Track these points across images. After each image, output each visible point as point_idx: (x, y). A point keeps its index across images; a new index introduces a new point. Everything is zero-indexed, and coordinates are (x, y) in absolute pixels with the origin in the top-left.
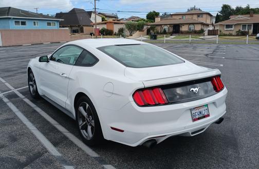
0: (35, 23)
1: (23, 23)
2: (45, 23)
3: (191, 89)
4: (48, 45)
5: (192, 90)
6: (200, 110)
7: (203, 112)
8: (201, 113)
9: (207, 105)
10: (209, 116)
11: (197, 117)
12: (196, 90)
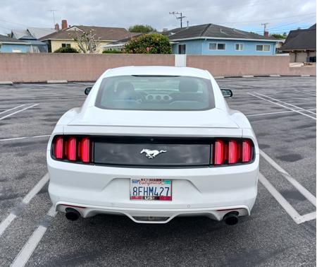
0: (238, 46)
1: (221, 47)
2: (254, 47)
3: (143, 151)
4: (248, 80)
5: (145, 153)
6: (151, 186)
7: (159, 191)
8: (151, 190)
9: (171, 181)
10: (171, 200)
11: (142, 194)
12: (152, 153)
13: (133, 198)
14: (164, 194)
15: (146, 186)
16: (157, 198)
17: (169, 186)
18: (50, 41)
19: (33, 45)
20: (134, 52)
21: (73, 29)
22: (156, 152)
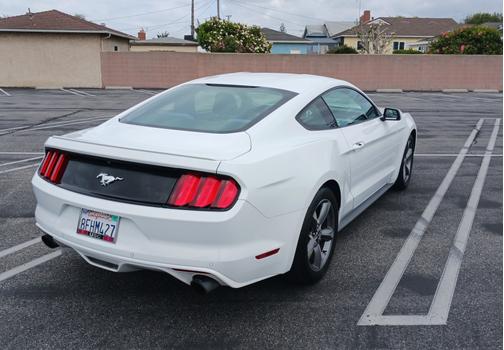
3: (100, 175)
5: (100, 178)
6: (98, 220)
7: (104, 228)
8: (98, 226)
9: (118, 218)
10: (114, 243)
11: (88, 229)
12: (107, 178)
13: (79, 231)
14: (109, 234)
15: (93, 219)
16: (102, 237)
17: (115, 223)
18: (343, 38)
19: (321, 44)
20: (442, 52)
21: (376, 22)
22: (112, 179)
